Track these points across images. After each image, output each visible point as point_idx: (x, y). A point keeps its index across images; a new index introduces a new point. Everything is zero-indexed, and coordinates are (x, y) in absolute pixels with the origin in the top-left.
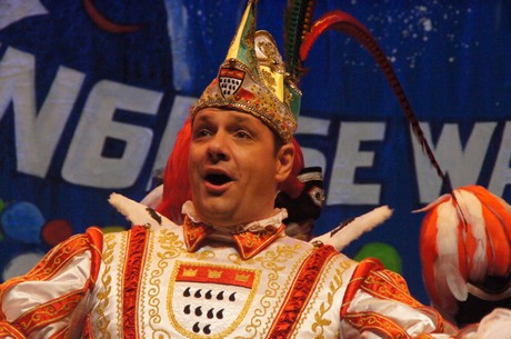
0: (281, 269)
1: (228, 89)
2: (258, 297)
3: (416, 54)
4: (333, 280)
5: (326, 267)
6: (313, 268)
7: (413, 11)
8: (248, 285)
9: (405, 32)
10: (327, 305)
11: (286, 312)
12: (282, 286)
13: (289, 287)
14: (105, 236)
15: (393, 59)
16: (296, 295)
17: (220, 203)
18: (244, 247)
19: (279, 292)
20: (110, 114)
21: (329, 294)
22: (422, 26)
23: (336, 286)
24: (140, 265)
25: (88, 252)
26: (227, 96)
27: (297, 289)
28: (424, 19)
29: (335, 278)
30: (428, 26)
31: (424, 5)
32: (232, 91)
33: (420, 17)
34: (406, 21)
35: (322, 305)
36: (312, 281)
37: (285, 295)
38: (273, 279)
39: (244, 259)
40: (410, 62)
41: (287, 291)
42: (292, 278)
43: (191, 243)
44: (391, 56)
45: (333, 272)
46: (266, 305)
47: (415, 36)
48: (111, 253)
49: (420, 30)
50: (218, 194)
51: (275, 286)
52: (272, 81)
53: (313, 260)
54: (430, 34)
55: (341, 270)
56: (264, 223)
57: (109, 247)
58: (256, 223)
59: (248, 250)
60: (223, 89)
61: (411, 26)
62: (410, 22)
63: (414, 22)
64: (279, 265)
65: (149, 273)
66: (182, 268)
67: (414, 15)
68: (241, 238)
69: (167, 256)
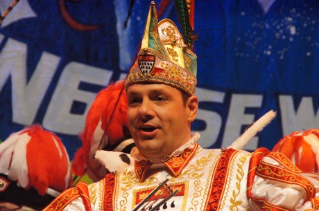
0: (201, 176)
1: (145, 70)
2: (189, 200)
3: (284, 49)
4: (237, 173)
5: (230, 165)
6: (222, 168)
7: (283, 21)
8: (182, 194)
9: (277, 35)
10: (237, 191)
11: (210, 204)
12: (204, 187)
13: (209, 186)
14: (89, 187)
15: (269, 53)
16: (214, 191)
17: (153, 143)
18: (174, 168)
19: (203, 192)
20: (76, 85)
21: (237, 183)
22: (289, 31)
23: (240, 177)
24: (111, 200)
25: (80, 198)
26: (145, 74)
27: (214, 186)
28: (290, 26)
29: (238, 171)
30: (293, 30)
31: (291, 17)
32: (149, 70)
33: (288, 25)
34: (278, 27)
35: (234, 192)
36: (224, 177)
37: (207, 193)
38: (197, 185)
39: (176, 177)
40: (280, 55)
41: (208, 190)
42: (210, 180)
43: (140, 176)
44: (267, 50)
45: (236, 167)
46: (196, 203)
47: (284, 37)
48: (94, 196)
49: (287, 33)
50: (151, 138)
51: (200, 189)
52: (175, 54)
53: (221, 163)
54: (294, 36)
55: (241, 164)
56: (182, 149)
57: (92, 193)
58: (177, 150)
59: (176, 169)
60: (143, 70)
61: (281, 31)
62: (281, 28)
63: (284, 28)
64: (199, 173)
65: (118, 203)
66: (138, 194)
67: (284, 23)
68: (170, 163)
69: (128, 188)
